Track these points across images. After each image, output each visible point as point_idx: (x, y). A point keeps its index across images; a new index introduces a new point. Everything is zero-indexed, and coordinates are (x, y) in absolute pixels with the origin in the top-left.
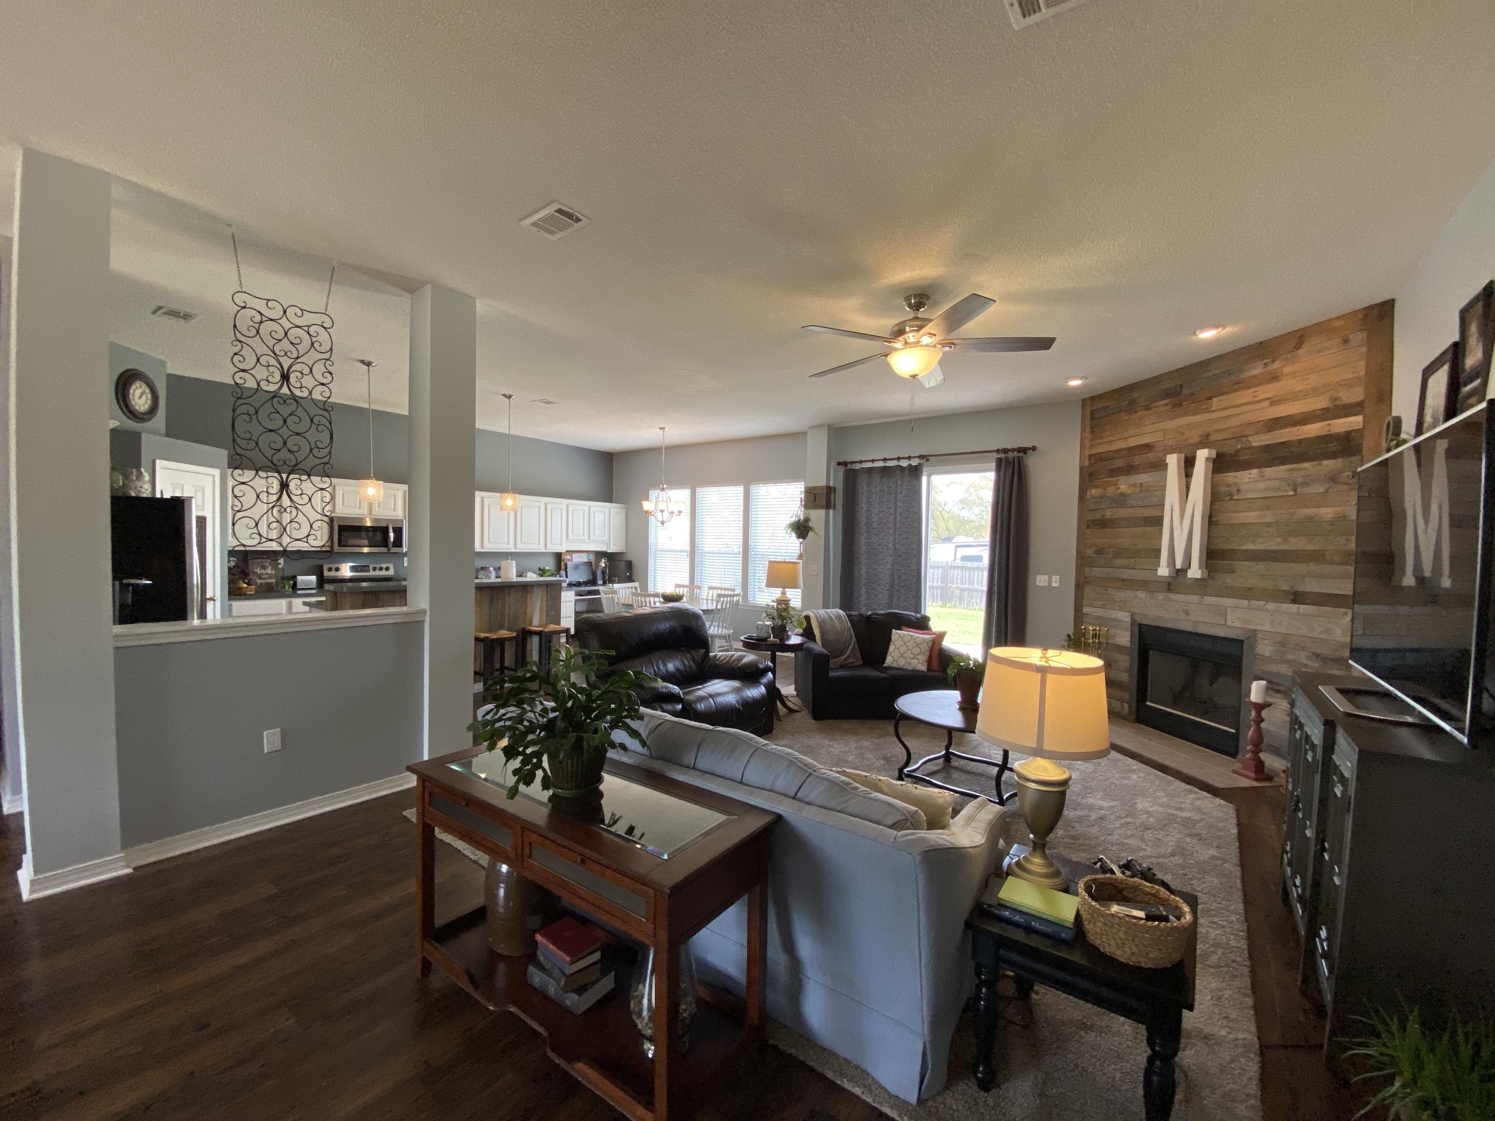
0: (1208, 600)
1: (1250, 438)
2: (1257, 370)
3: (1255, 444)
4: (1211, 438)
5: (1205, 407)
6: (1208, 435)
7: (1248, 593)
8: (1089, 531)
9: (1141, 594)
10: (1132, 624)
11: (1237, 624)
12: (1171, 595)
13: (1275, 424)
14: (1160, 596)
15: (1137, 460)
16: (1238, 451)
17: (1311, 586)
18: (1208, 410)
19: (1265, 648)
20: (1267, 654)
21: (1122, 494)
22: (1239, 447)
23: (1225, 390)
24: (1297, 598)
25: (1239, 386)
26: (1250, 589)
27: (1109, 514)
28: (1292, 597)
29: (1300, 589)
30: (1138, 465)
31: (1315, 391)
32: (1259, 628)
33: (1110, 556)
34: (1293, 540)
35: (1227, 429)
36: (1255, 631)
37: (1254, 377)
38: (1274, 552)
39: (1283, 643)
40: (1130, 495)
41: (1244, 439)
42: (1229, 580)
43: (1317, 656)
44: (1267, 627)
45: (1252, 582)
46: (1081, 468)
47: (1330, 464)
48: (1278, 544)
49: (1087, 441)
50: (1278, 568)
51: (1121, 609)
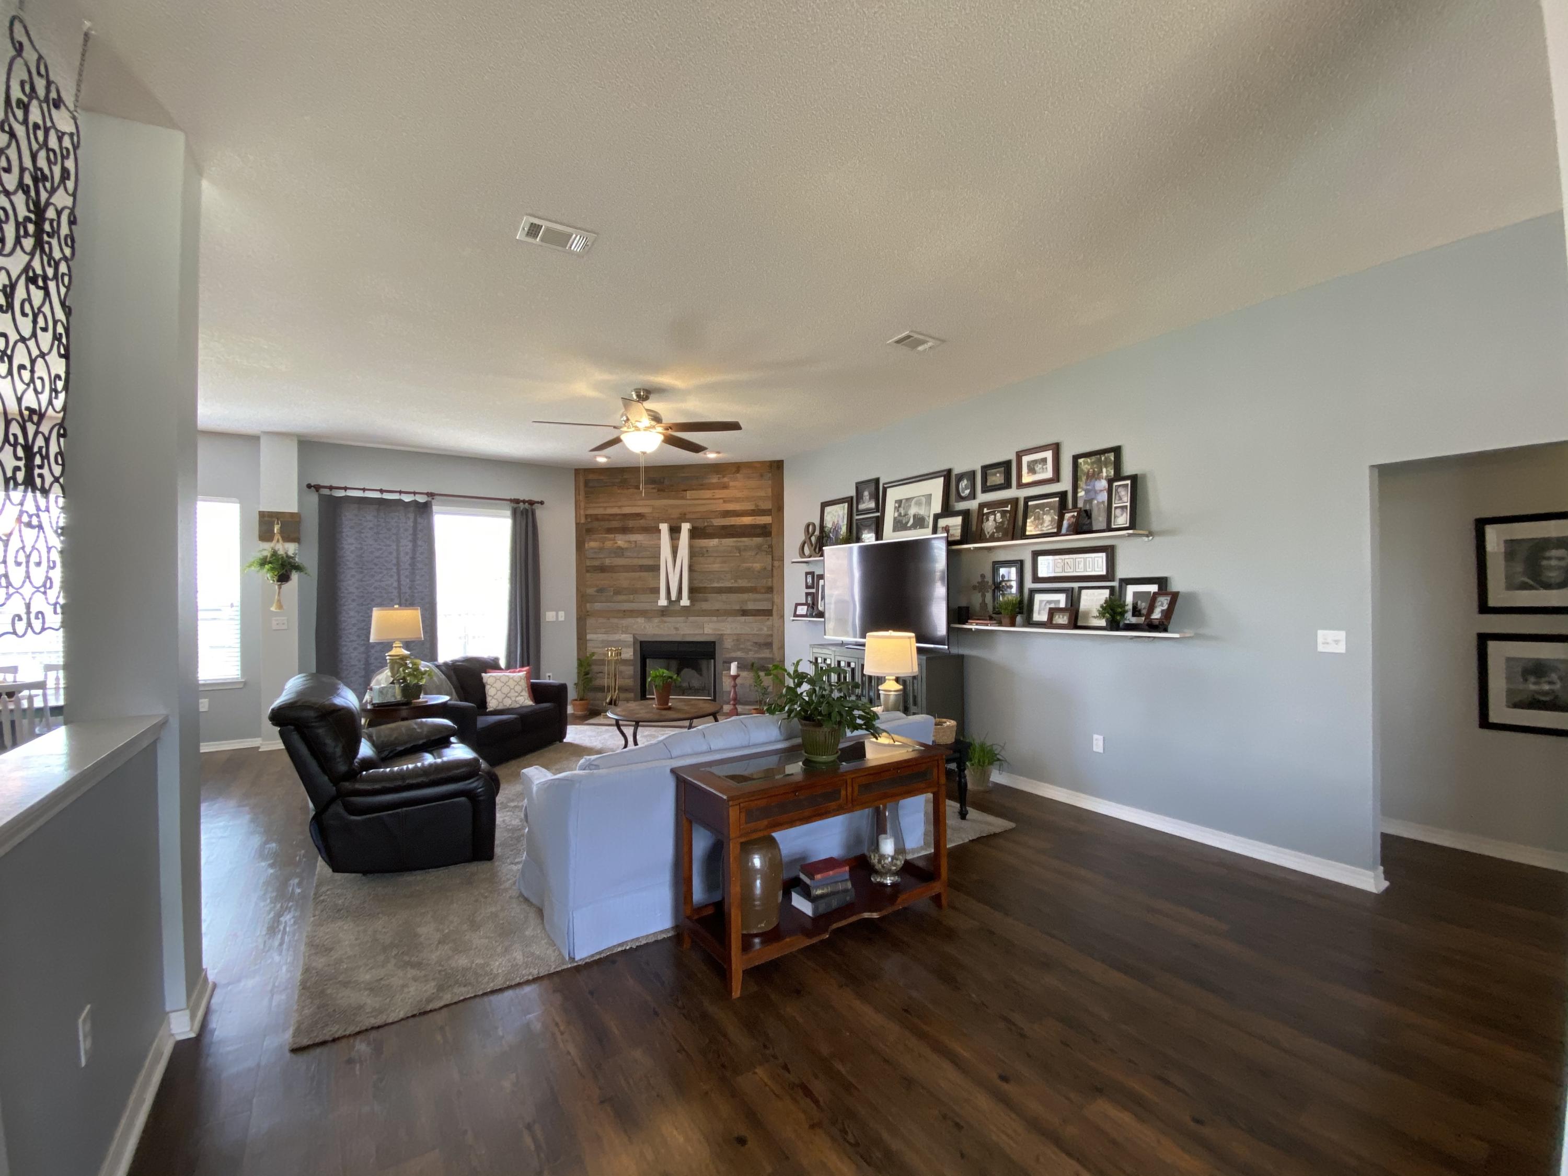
0: (691, 619)
1: (712, 520)
2: (714, 479)
3: (715, 524)
4: (687, 517)
5: (681, 495)
6: (685, 514)
7: (717, 613)
8: (588, 575)
9: (641, 620)
10: (634, 643)
11: (710, 632)
12: (665, 619)
13: (727, 514)
14: (656, 620)
15: (631, 523)
16: (705, 527)
17: (750, 606)
18: (683, 498)
19: (728, 643)
20: (730, 647)
21: (620, 548)
22: (706, 524)
23: (694, 487)
24: (744, 613)
25: (702, 487)
26: (718, 610)
27: (607, 562)
28: (742, 613)
29: (745, 608)
30: (633, 528)
31: (747, 499)
32: (725, 633)
33: (612, 594)
34: (740, 581)
35: (697, 512)
36: (722, 634)
37: (713, 483)
38: (731, 588)
39: (738, 639)
40: (627, 549)
41: (708, 520)
42: (705, 606)
43: (756, 643)
44: (728, 632)
45: (717, 606)
46: (577, 524)
47: (759, 540)
48: (732, 583)
49: (582, 504)
50: (734, 597)
51: (623, 632)
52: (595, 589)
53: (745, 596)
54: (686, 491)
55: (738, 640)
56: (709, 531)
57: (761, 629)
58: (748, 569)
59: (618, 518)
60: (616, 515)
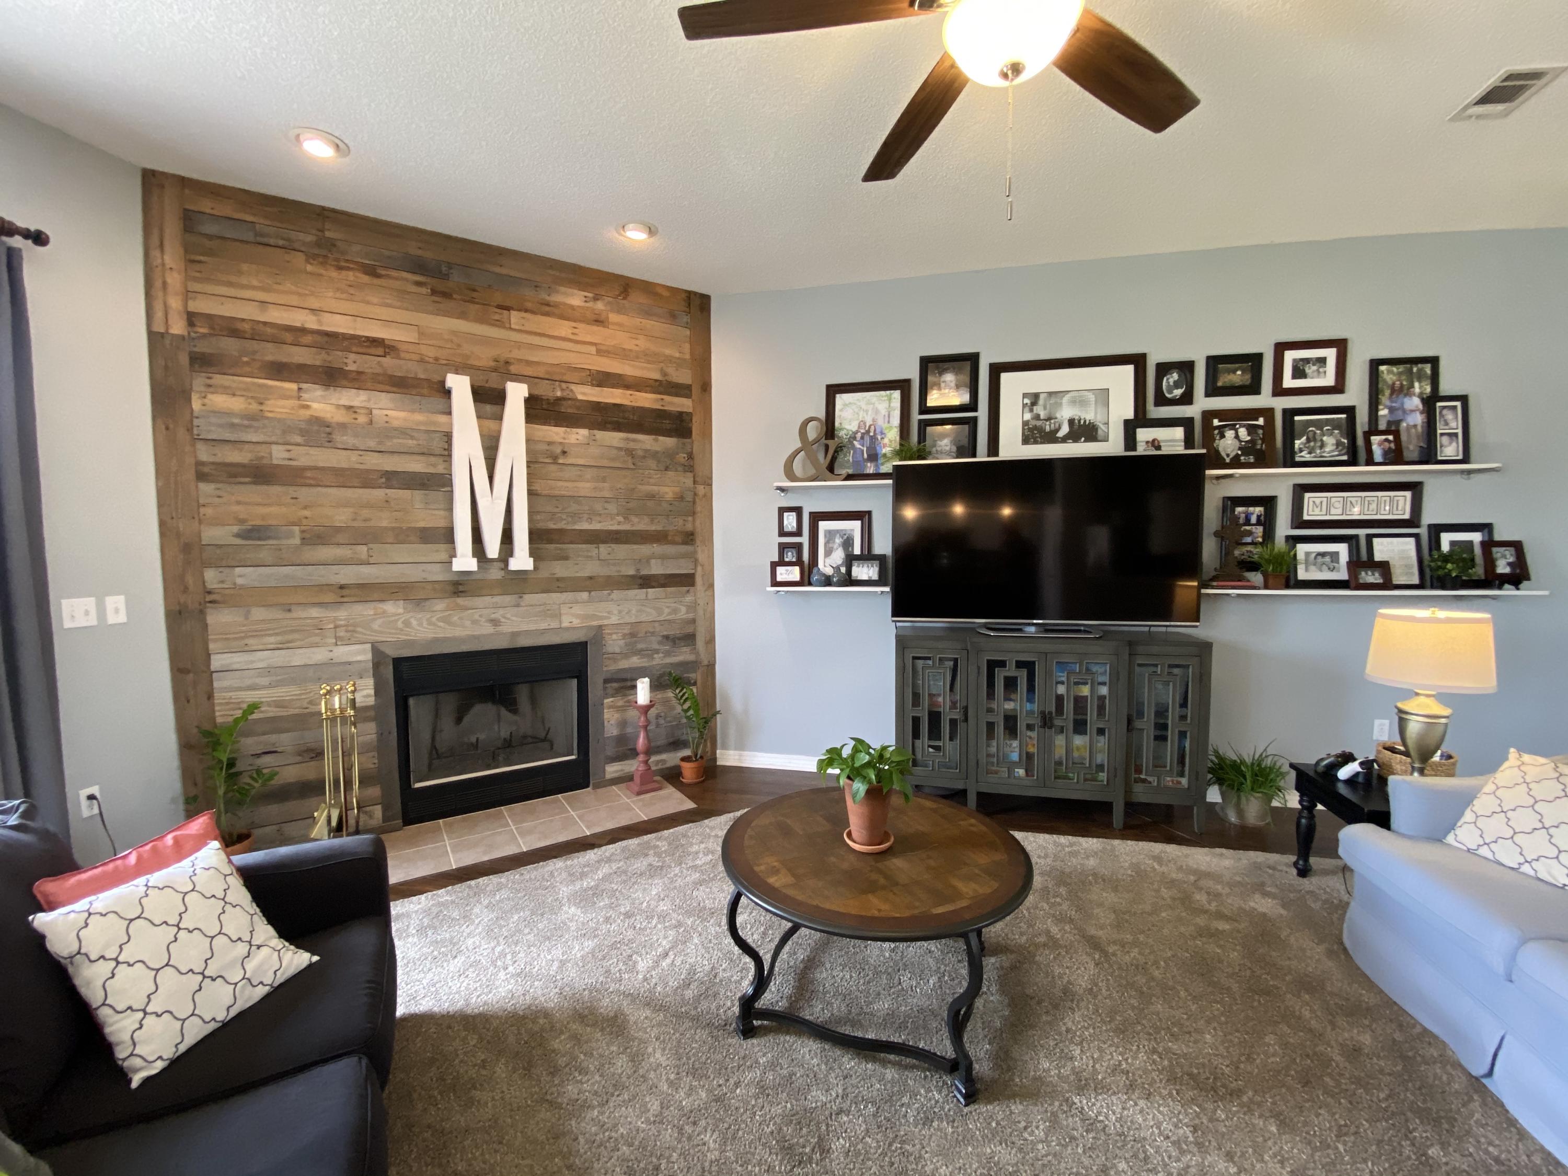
0: (529, 598)
1: (573, 387)
3: (580, 397)
4: (516, 369)
6: (507, 363)
7: (590, 584)
8: (205, 487)
9: (392, 608)
10: (377, 665)
11: (576, 622)
12: (460, 601)
13: (604, 379)
14: (440, 605)
15: (353, 362)
16: (559, 399)
17: (656, 568)
18: (499, 324)
19: (614, 643)
20: (617, 650)
21: (319, 422)
22: (559, 394)
23: (529, 305)
24: (646, 582)
25: (547, 309)
26: (591, 578)
28: (640, 581)
29: (644, 572)
30: (360, 373)
31: (647, 356)
32: (606, 622)
33: (297, 541)
35: (538, 363)
36: (600, 626)
37: (572, 308)
38: (617, 532)
40: (343, 426)
41: (564, 385)
42: (560, 569)
44: (614, 620)
45: (591, 568)
46: (155, 339)
48: (619, 523)
50: (621, 551)
51: (338, 640)
52: (235, 529)
53: (645, 550)
54: (508, 309)
55: (633, 635)
56: (565, 408)
57: (675, 611)
58: (652, 496)
59: (308, 339)
60: (303, 331)
